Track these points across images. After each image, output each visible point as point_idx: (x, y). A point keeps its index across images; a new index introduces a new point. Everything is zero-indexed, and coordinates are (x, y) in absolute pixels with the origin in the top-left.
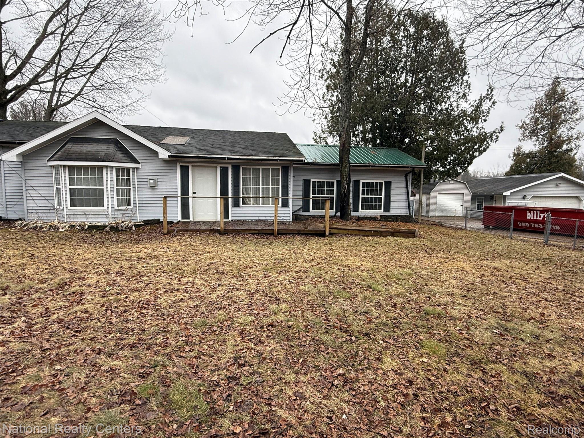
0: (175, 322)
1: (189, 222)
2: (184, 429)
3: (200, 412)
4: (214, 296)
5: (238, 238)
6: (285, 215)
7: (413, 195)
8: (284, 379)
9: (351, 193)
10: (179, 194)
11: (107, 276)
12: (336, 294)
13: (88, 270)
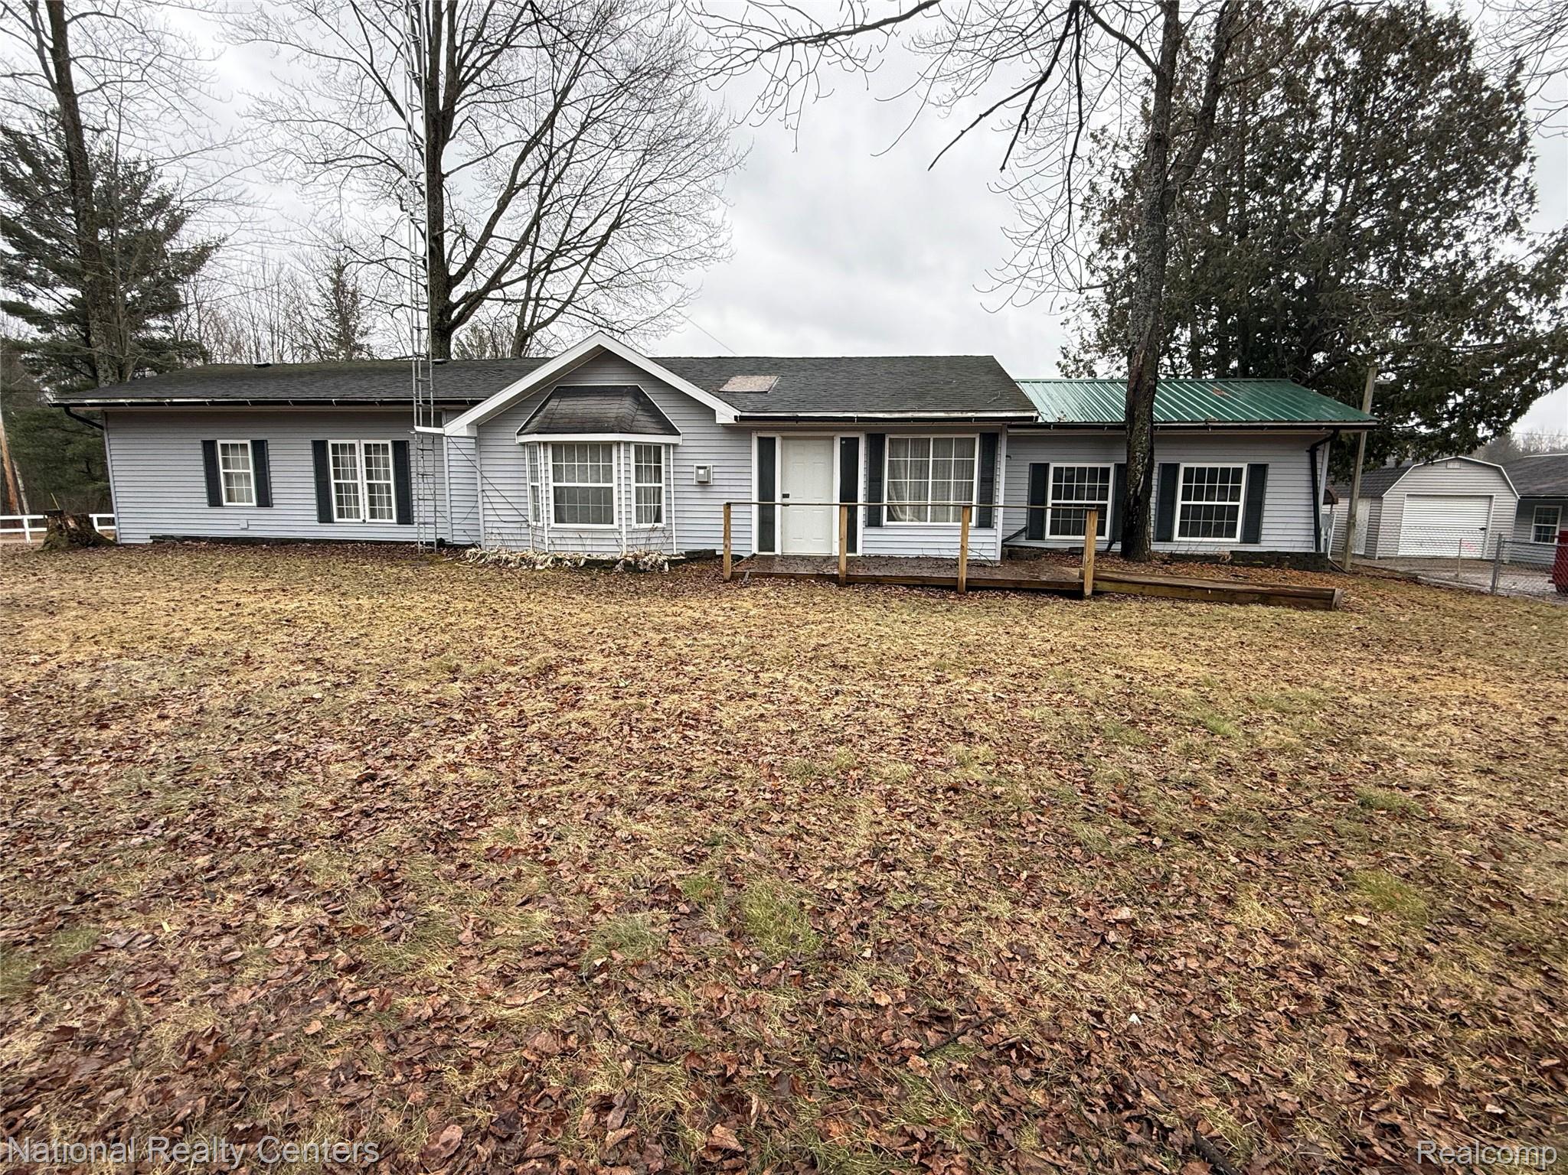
0: (750, 761)
1: (773, 558)
2: (772, 977)
3: (801, 949)
4: (827, 715)
5: (877, 594)
6: (985, 547)
7: (1331, 500)
8: (985, 909)
9: (1154, 494)
10: (755, 498)
11: (621, 658)
12: (1112, 733)
13: (587, 645)
